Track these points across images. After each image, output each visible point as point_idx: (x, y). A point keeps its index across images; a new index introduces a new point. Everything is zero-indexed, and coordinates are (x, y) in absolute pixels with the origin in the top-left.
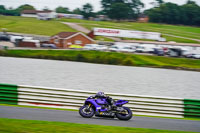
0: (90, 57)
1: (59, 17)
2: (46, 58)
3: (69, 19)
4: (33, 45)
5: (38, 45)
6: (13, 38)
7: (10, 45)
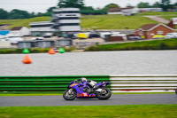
0: (171, 44)
1: (141, 11)
2: (134, 49)
3: (150, 13)
4: (120, 39)
5: (125, 38)
6: (103, 34)
7: (100, 41)
